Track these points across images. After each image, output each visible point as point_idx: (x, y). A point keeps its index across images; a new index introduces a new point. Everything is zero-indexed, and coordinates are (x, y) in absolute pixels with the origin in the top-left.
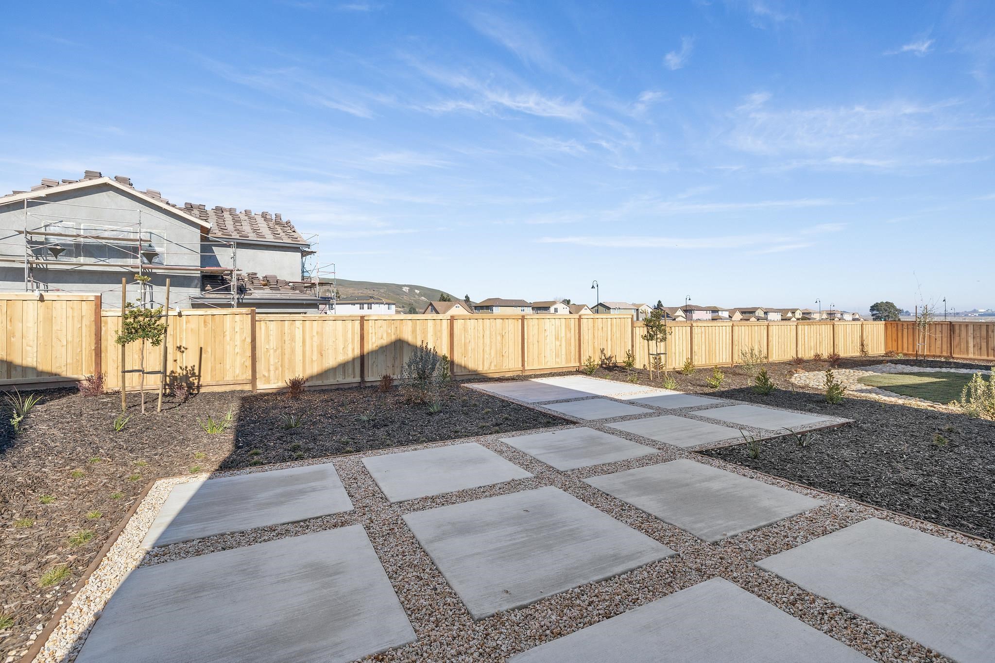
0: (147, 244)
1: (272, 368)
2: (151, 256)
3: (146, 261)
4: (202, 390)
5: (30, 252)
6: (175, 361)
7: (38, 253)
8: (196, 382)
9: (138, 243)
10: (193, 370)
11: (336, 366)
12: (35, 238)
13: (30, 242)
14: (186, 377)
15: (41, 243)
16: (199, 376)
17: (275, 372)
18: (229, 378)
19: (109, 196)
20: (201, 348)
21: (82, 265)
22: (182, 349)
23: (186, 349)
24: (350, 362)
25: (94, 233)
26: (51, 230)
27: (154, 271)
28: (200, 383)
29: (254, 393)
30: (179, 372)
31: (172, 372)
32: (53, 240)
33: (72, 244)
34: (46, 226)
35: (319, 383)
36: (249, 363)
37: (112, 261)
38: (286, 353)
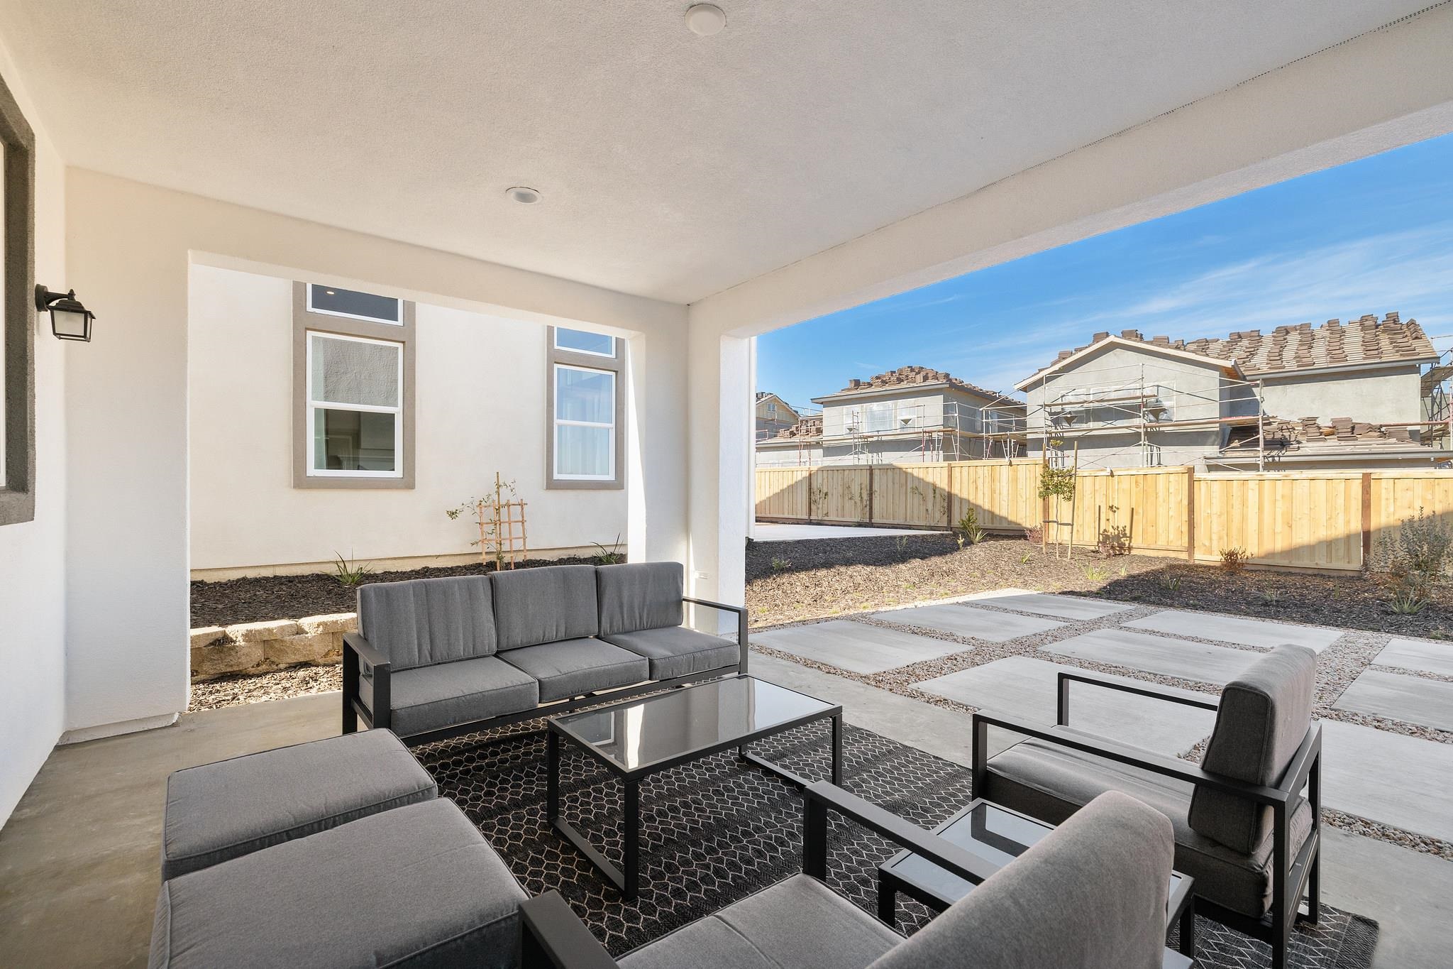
0: (1153, 400)
1: (1215, 537)
2: (1157, 411)
3: (1152, 417)
4: (1133, 552)
5: (1049, 423)
6: (1108, 520)
7: (1056, 422)
8: (1127, 543)
9: (1140, 401)
10: (1125, 530)
11: (1314, 543)
12: (1054, 409)
13: (1051, 414)
14: (1118, 537)
15: (1059, 413)
16: (1130, 537)
17: (1219, 542)
18: (1162, 542)
19: (1115, 355)
20: (1133, 509)
21: (1092, 430)
22: (1114, 509)
23: (1118, 509)
24: (1341, 539)
25: (1101, 396)
26: (1066, 400)
27: (1162, 429)
28: (1131, 544)
29: (1191, 563)
30: (1110, 531)
31: (1105, 530)
32: (1068, 408)
33: (1083, 411)
34: (1062, 397)
35: (1285, 562)
36: (1185, 528)
37: (1119, 423)
38: (1234, 520)
